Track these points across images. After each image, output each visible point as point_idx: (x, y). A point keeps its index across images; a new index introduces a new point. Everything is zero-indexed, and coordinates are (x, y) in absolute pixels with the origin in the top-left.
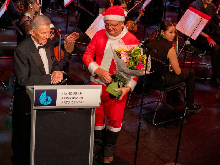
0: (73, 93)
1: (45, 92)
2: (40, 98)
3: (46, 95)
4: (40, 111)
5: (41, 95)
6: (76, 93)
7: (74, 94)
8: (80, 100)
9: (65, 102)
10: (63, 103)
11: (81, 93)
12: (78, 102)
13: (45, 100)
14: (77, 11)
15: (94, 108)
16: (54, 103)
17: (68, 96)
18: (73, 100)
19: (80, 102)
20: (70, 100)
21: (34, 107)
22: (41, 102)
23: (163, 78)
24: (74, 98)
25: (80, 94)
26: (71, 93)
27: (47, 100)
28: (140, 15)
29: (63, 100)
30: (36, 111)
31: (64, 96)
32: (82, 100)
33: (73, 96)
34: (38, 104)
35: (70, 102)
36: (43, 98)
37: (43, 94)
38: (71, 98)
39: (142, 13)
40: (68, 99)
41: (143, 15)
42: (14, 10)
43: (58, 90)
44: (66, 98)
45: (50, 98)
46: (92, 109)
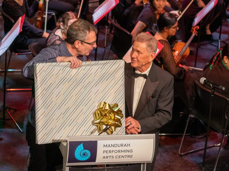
0: (117, 145)
1: (82, 144)
2: (75, 151)
3: (83, 149)
4: (75, 168)
5: (77, 149)
6: (122, 145)
7: (119, 146)
8: (128, 154)
9: (107, 157)
10: (105, 157)
11: (129, 144)
12: (125, 156)
13: (82, 154)
14: (107, 27)
15: (144, 164)
16: (93, 158)
17: (112, 149)
18: (119, 154)
19: (127, 156)
20: (114, 154)
21: (67, 164)
22: (76, 157)
23: (226, 118)
24: (119, 151)
25: (127, 146)
26: (116, 145)
27: (84, 154)
28: (193, 35)
29: (105, 155)
30: (70, 169)
31: (106, 149)
32: (130, 154)
33: (118, 148)
34: (72, 159)
35: (114, 157)
36: (79, 152)
37: (79, 146)
38: (116, 152)
39: (195, 32)
40: (111, 152)
41: (197, 35)
42: (27, 26)
43: (98, 142)
44: (108, 151)
46: (142, 165)
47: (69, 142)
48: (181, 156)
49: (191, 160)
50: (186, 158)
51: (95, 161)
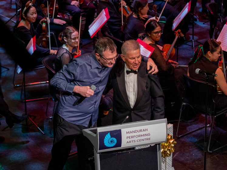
0: (138, 131)
1: (109, 134)
2: (104, 140)
3: (110, 137)
4: (104, 154)
5: (105, 137)
6: (141, 131)
8: (146, 137)
9: (130, 142)
10: (129, 142)
11: (146, 129)
12: (144, 140)
13: (110, 142)
15: (159, 144)
16: (119, 144)
17: (133, 134)
18: (139, 138)
19: (146, 139)
20: (135, 139)
21: (99, 151)
22: (105, 145)
23: (214, 101)
24: (139, 136)
26: (136, 131)
27: (112, 142)
28: (177, 37)
29: (129, 140)
30: (100, 155)
31: (129, 135)
32: (148, 137)
33: (138, 134)
34: (103, 147)
35: (136, 141)
36: (107, 140)
37: (107, 135)
38: (137, 136)
39: (178, 34)
40: (133, 137)
43: (122, 130)
44: (131, 137)
45: (115, 139)
47: (99, 133)
48: (179, 138)
49: (188, 140)
50: (183, 140)
51: (120, 146)
